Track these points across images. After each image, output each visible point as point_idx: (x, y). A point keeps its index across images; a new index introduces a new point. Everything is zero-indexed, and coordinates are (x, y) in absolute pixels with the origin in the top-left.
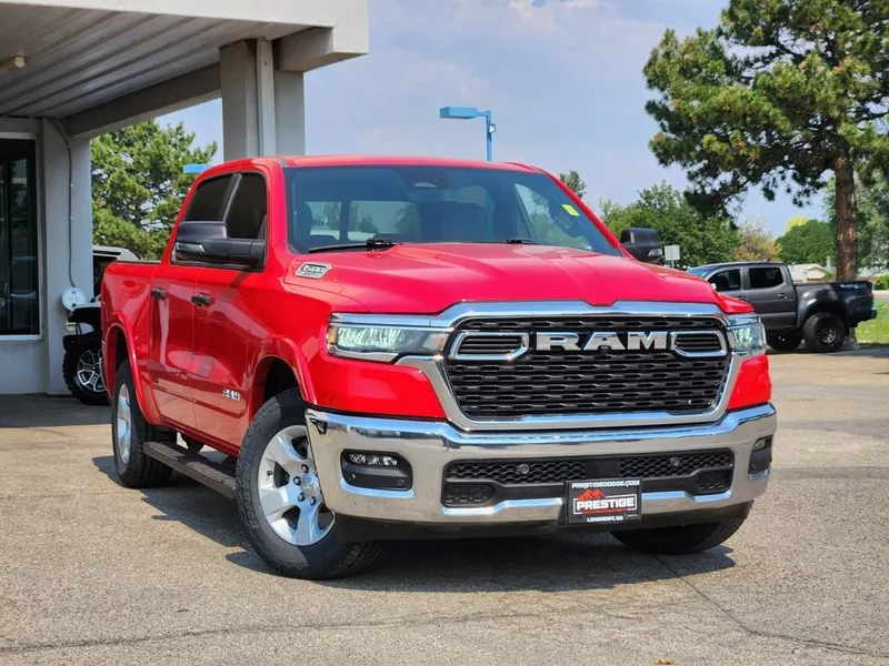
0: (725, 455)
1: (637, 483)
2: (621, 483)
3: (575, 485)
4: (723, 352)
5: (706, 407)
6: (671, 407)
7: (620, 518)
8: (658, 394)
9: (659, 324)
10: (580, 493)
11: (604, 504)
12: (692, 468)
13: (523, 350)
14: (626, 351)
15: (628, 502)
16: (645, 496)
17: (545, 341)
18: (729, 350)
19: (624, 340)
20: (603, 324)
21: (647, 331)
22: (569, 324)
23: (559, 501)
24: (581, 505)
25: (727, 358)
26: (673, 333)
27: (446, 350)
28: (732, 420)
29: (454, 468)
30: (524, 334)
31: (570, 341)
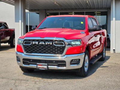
0: (64, 62)
1: (47, 64)
7: (44, 69)
11: (42, 67)
12: (57, 63)
13: (31, 44)
14: (45, 45)
16: (49, 66)
19: (45, 43)
20: (42, 40)
21: (49, 42)
23: (36, 66)
25: (65, 46)
28: (66, 56)
29: (24, 59)
30: (31, 42)
31: (37, 43)
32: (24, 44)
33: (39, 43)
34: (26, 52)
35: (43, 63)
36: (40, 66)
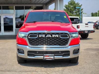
0: (69, 52)
1: (53, 55)
2: (51, 55)
3: (44, 55)
4: (68, 38)
5: (66, 45)
6: (60, 45)
7: (51, 59)
8: (57, 43)
9: (57, 34)
10: (45, 56)
11: (49, 57)
12: (63, 53)
13: (37, 37)
15: (52, 57)
16: (55, 57)
17: (40, 36)
18: (69, 37)
19: (52, 36)
21: (55, 35)
22: (44, 33)
23: (43, 57)
24: (45, 57)
25: (69, 38)
26: (60, 35)
27: (28, 37)
28: (70, 47)
29: (29, 52)
30: (38, 35)
31: (44, 36)
32: (29, 38)
33: (46, 36)
34: (32, 45)
35: (49, 54)
36: (47, 57)
